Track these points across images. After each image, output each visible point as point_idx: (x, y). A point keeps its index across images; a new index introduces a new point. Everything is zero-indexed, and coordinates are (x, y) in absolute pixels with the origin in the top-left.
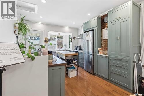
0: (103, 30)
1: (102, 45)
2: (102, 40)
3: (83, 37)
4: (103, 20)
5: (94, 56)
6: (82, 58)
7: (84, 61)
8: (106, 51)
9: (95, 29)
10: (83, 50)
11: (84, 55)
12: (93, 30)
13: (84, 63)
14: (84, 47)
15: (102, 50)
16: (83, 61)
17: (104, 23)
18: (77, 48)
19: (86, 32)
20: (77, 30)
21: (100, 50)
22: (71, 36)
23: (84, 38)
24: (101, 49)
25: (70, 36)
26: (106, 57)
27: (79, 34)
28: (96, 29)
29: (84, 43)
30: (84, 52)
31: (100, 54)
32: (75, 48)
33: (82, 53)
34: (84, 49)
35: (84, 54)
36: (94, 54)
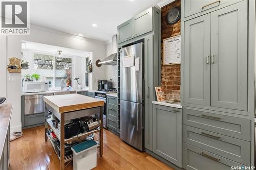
0: (166, 42)
1: (164, 79)
2: (162, 66)
3: (117, 60)
4: (164, 18)
5: (144, 105)
6: (113, 110)
7: (119, 116)
8: (173, 94)
9: (146, 38)
10: (117, 89)
11: (119, 102)
12: (143, 41)
13: (119, 122)
14: (119, 83)
15: (163, 90)
16: (116, 117)
17: (168, 24)
18: (103, 86)
19: (124, 47)
20: (105, 45)
21: (159, 90)
22: (91, 59)
23: (119, 61)
24: (160, 88)
25: (87, 59)
26: (175, 111)
27: (109, 54)
28: (149, 39)
29: (119, 75)
30: (119, 94)
31: (158, 102)
32: (99, 85)
33: (114, 98)
34: (119, 89)
35: (119, 100)
36: (144, 102)
